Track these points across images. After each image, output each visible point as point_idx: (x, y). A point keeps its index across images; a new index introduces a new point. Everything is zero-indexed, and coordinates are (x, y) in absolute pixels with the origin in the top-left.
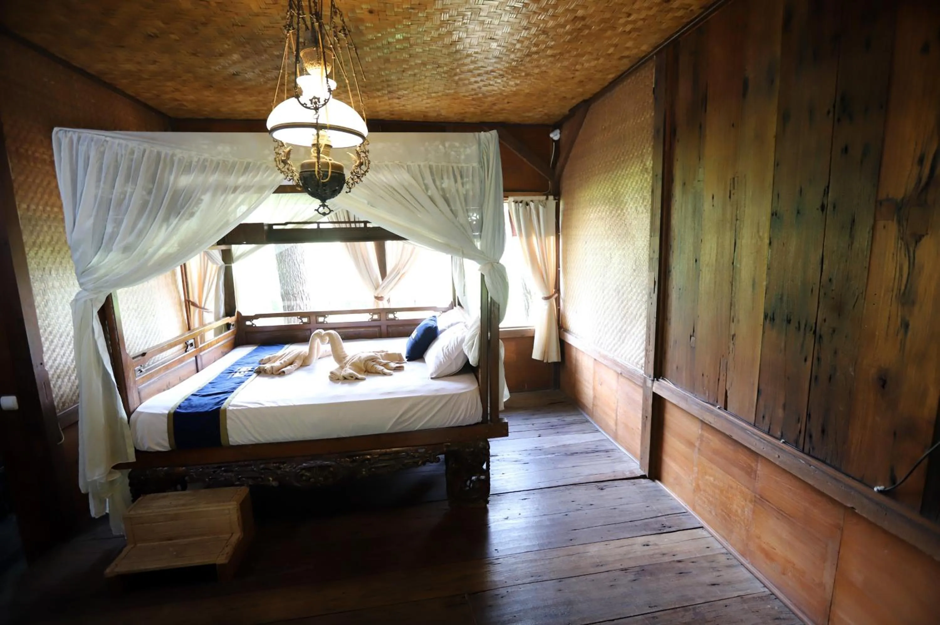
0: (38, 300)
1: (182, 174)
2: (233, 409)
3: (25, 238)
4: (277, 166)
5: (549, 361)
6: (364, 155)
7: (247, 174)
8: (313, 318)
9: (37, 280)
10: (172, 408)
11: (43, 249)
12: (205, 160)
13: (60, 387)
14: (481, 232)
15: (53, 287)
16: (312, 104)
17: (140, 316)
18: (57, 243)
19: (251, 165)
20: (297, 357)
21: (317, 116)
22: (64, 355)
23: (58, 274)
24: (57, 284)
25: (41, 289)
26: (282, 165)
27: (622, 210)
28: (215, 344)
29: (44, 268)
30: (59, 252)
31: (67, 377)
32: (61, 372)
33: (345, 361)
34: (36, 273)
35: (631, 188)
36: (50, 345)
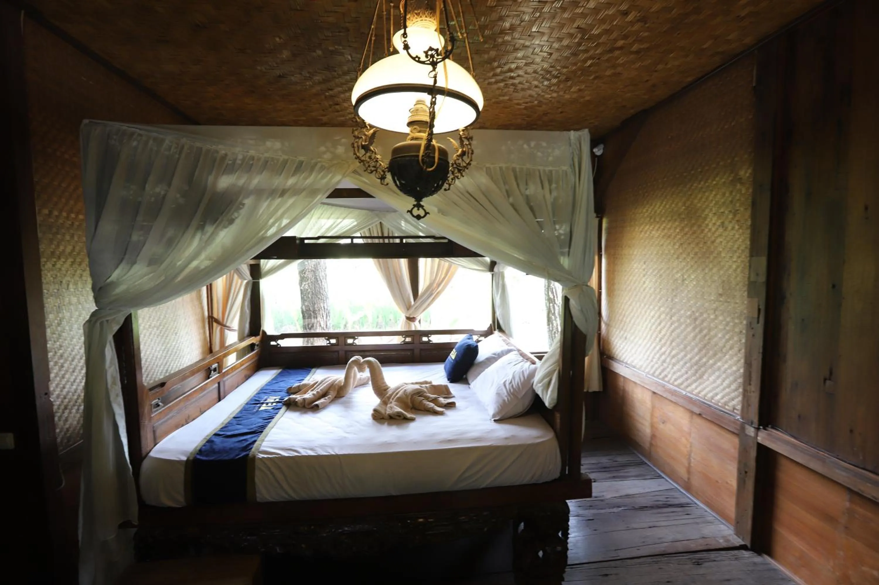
0: (51, 318)
1: (223, 174)
2: (264, 457)
3: (42, 247)
4: (355, 154)
5: (590, 391)
6: (467, 143)
7: (298, 175)
8: (342, 339)
9: (52, 296)
10: (191, 453)
11: (63, 260)
12: (253, 158)
13: (66, 420)
14: (570, 248)
15: (70, 303)
16: (427, 57)
17: (161, 334)
18: (78, 254)
19: (304, 164)
20: (332, 386)
21: (434, 73)
22: (74, 381)
23: (76, 289)
24: (74, 300)
25: (55, 306)
26: (363, 152)
27: (700, 226)
28: (238, 368)
29: (61, 282)
30: (80, 264)
31: (76, 407)
32: (69, 402)
33: (388, 395)
34: (52, 288)
35: (714, 202)
36: (60, 370)
